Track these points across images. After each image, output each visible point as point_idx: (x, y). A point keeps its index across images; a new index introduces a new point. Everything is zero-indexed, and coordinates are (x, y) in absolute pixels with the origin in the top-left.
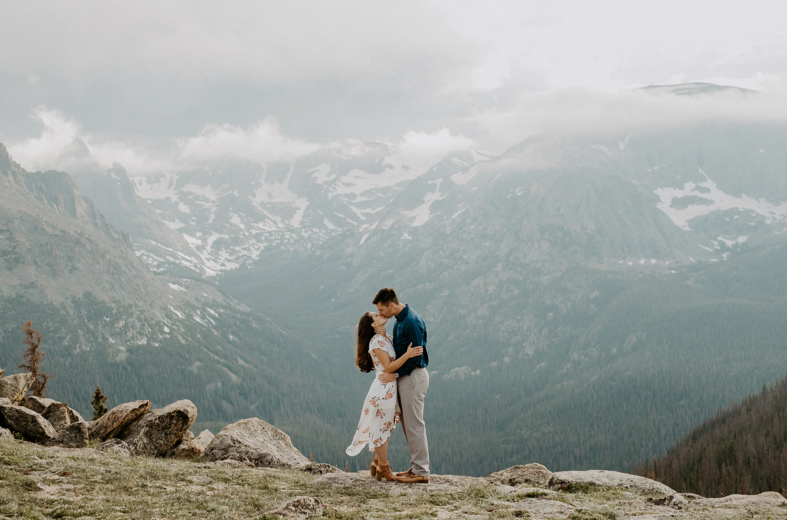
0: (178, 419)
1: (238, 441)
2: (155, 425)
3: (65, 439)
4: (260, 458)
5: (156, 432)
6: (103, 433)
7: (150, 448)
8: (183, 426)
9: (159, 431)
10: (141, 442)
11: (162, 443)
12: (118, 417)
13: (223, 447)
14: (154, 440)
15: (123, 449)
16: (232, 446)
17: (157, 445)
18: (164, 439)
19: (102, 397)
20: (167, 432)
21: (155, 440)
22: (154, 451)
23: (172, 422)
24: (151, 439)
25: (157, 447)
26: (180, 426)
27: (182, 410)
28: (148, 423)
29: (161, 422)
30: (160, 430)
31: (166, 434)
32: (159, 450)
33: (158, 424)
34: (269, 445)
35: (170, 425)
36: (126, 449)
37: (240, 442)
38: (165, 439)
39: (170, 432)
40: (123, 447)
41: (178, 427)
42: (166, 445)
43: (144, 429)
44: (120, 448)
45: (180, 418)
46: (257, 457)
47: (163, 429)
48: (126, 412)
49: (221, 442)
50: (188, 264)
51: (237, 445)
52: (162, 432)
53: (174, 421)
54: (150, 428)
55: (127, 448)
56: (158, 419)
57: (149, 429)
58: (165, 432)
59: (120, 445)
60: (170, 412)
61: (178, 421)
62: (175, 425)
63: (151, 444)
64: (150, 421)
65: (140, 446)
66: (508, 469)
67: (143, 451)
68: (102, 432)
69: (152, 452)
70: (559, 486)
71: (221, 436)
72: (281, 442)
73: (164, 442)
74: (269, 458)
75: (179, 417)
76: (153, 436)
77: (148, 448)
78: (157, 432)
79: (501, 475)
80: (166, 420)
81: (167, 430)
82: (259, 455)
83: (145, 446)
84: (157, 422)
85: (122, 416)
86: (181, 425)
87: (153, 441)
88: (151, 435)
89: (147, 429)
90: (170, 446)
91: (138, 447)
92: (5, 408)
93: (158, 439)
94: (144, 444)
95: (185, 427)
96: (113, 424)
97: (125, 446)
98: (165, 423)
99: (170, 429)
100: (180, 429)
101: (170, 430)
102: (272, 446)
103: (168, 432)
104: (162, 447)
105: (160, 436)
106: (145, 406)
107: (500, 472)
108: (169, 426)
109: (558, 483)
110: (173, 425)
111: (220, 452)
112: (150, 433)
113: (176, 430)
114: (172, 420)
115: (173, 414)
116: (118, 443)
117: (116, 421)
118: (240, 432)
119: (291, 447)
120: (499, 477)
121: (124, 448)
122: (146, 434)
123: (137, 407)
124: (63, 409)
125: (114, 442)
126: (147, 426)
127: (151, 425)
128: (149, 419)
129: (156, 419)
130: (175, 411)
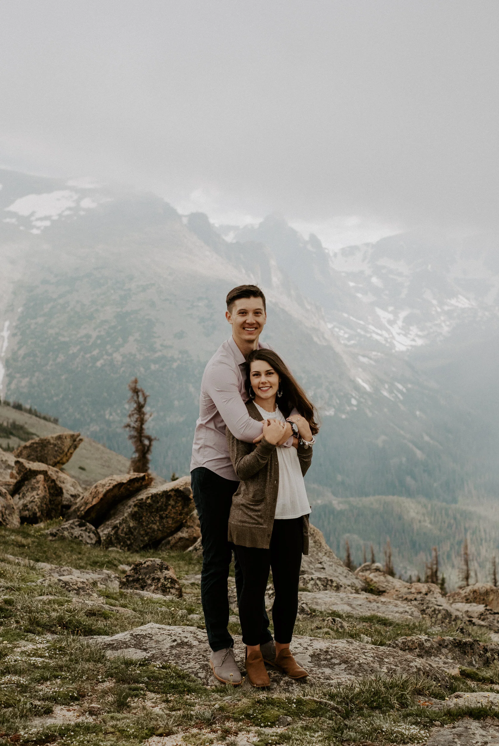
0: (176, 499)
2: (146, 506)
5: (147, 514)
6: (82, 510)
7: (139, 533)
8: (183, 509)
10: (124, 525)
11: (155, 527)
12: (99, 492)
14: (144, 524)
15: (87, 533)
17: (149, 530)
18: (158, 524)
20: (162, 514)
21: (146, 523)
22: (144, 537)
23: (169, 502)
24: (140, 523)
25: (148, 533)
26: (179, 508)
27: (182, 489)
28: (137, 502)
29: (154, 501)
30: (152, 512)
31: (161, 518)
32: (152, 536)
33: (150, 505)
35: (167, 505)
36: (92, 535)
38: (160, 523)
39: (167, 515)
40: (88, 530)
41: (176, 510)
42: (160, 531)
43: (131, 509)
44: (82, 532)
45: (179, 499)
47: (157, 510)
48: (109, 486)
50: (378, 338)
52: (155, 515)
53: (172, 502)
54: (139, 508)
55: (93, 532)
56: (150, 498)
57: (139, 510)
58: (160, 515)
59: (84, 528)
60: (167, 491)
61: (176, 502)
62: (173, 507)
63: (140, 529)
64: (140, 500)
65: (123, 530)
67: (127, 536)
68: (82, 508)
69: (141, 538)
73: (158, 526)
75: (178, 497)
76: (144, 518)
77: (135, 533)
78: (149, 514)
80: (162, 500)
81: (162, 513)
83: (130, 531)
84: (149, 501)
85: (102, 491)
86: (181, 508)
87: (142, 525)
88: (141, 518)
89: (136, 509)
90: (167, 532)
91: (120, 531)
93: (151, 523)
94: (129, 527)
95: (186, 510)
96: (92, 500)
97: (91, 529)
98: (160, 504)
99: (166, 511)
100: (179, 512)
101: (167, 513)
103: (164, 515)
104: (156, 533)
105: (153, 519)
106: (141, 481)
108: (164, 508)
110: (170, 507)
112: (139, 515)
113: (174, 513)
114: (169, 500)
115: (169, 493)
116: (81, 525)
117: (96, 497)
119: (321, 546)
121: (89, 532)
122: (133, 516)
123: (125, 481)
124: (41, 477)
125: (77, 523)
126: (135, 506)
127: (141, 505)
128: (140, 497)
129: (148, 498)
130: (172, 490)
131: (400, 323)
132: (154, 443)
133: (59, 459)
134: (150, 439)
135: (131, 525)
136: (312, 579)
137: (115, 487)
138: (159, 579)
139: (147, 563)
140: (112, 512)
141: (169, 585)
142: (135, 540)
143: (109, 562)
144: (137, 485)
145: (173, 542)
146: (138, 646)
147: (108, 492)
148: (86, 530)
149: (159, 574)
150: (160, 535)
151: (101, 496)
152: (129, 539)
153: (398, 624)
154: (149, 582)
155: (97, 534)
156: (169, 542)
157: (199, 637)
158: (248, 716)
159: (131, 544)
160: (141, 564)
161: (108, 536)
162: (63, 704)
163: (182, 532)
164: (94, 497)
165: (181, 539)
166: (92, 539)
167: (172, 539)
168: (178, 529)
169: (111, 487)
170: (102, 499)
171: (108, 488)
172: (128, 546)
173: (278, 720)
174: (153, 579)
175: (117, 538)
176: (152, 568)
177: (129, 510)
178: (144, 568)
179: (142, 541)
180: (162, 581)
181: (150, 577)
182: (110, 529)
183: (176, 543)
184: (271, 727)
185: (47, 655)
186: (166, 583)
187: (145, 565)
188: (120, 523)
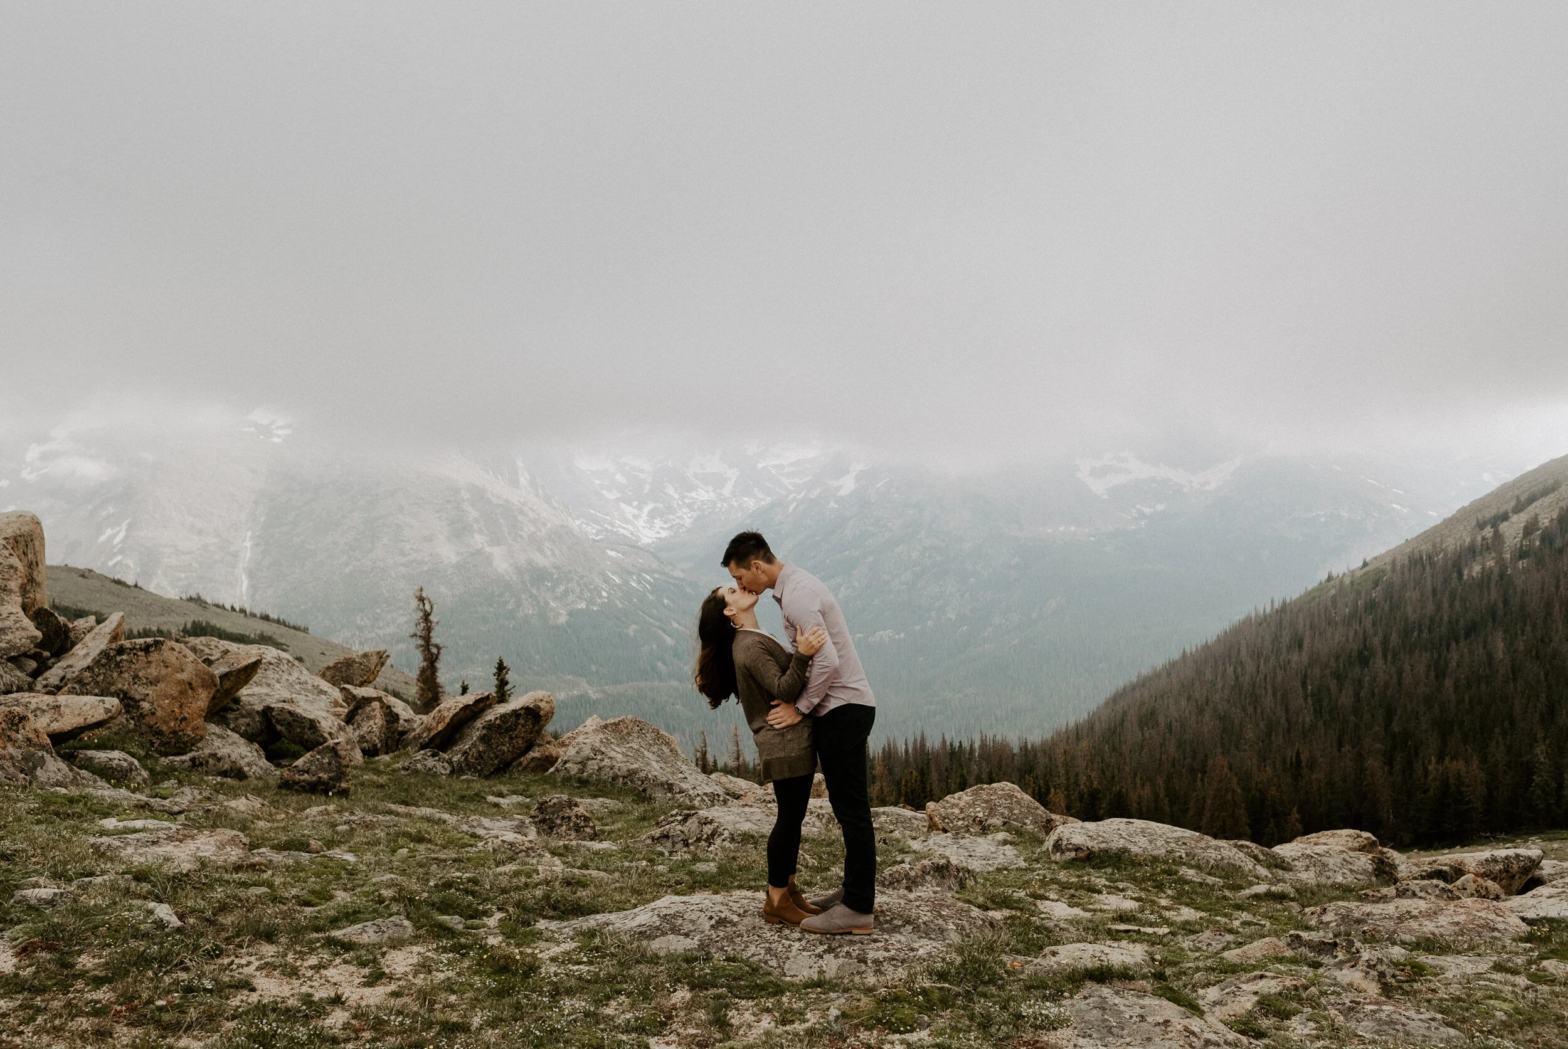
0: (527, 717)
1: (599, 751)
2: (495, 727)
3: (313, 768)
4: (630, 775)
5: (496, 736)
7: (488, 756)
8: (534, 727)
9: (500, 734)
10: (473, 749)
11: (505, 749)
12: (445, 717)
13: (580, 760)
14: (494, 746)
15: (441, 763)
16: (593, 759)
17: (498, 753)
18: (508, 745)
19: (505, 668)
20: (512, 735)
22: (494, 761)
23: (519, 721)
24: (490, 746)
26: (530, 726)
27: (532, 706)
28: (484, 723)
29: (503, 722)
30: (502, 733)
31: (511, 738)
32: (502, 759)
33: (498, 726)
34: (646, 753)
35: (516, 726)
36: (446, 765)
37: (603, 753)
38: (510, 744)
39: (516, 734)
40: (441, 759)
41: (527, 728)
42: (511, 752)
44: (435, 762)
45: (530, 716)
46: (625, 774)
47: (507, 731)
48: (455, 709)
49: (578, 753)
50: (625, 532)
51: (599, 757)
52: (505, 735)
53: (522, 721)
54: (487, 730)
55: (446, 761)
56: (500, 716)
57: (487, 732)
58: (509, 735)
59: (437, 758)
60: (516, 709)
61: (526, 721)
62: (523, 726)
63: (489, 752)
64: (487, 721)
65: (472, 755)
66: (968, 790)
67: (477, 761)
68: (425, 735)
69: (491, 762)
70: (1073, 854)
71: (578, 744)
72: (664, 748)
73: (507, 748)
74: (642, 774)
75: (528, 715)
76: (493, 740)
77: (485, 757)
78: (498, 735)
79: (959, 799)
80: (511, 719)
81: (512, 733)
82: (628, 770)
83: (480, 755)
84: (498, 722)
85: (449, 716)
86: (532, 726)
87: (492, 747)
88: (490, 740)
89: (484, 732)
90: (517, 753)
91: (470, 757)
92: (272, 709)
93: (500, 745)
94: (479, 752)
95: (538, 726)
96: (436, 727)
97: (444, 758)
98: (509, 723)
99: (515, 731)
100: (530, 730)
102: (650, 755)
103: (514, 735)
104: (506, 755)
105: (502, 740)
106: (485, 701)
107: (957, 795)
108: (514, 727)
109: (1069, 850)
110: (520, 726)
111: (575, 766)
112: (488, 736)
113: (525, 732)
114: (519, 719)
115: (519, 712)
116: (433, 756)
117: (441, 722)
118: (607, 739)
119: (677, 754)
120: (956, 801)
121: (443, 762)
122: (483, 739)
123: (471, 703)
124: (376, 704)
125: (429, 754)
126: (483, 728)
127: (489, 726)
128: (488, 718)
129: (496, 719)
130: (522, 708)
131: (644, 516)
132: (441, 651)
133: (365, 678)
134: (438, 647)
135: (481, 749)
136: (698, 795)
137: (461, 709)
138: (569, 818)
139: (553, 801)
140: (457, 736)
141: (582, 824)
142: (485, 764)
143: (477, 795)
144: (481, 705)
145: (525, 762)
146: (675, 930)
147: (455, 715)
148: (439, 760)
149: (568, 812)
150: (510, 756)
151: (447, 720)
152: (479, 764)
153: (813, 840)
154: (559, 822)
155: (450, 762)
156: (521, 764)
157: (734, 909)
158: (879, 1021)
159: (481, 770)
160: (547, 802)
161: (459, 762)
162: (655, 1035)
163: (533, 752)
164: (438, 723)
165: (533, 759)
166: (446, 769)
167: (525, 760)
168: (529, 747)
169: (457, 710)
170: (448, 724)
171: (455, 712)
172: (479, 771)
173: (915, 1022)
174: (563, 818)
175: (467, 765)
176: (560, 806)
177: (478, 733)
178: (550, 806)
179: (492, 765)
180: (574, 819)
181: (558, 816)
182: (459, 756)
183: (529, 764)
184: (911, 1031)
185: (585, 959)
186: (579, 821)
187: (551, 803)
188: (470, 749)
